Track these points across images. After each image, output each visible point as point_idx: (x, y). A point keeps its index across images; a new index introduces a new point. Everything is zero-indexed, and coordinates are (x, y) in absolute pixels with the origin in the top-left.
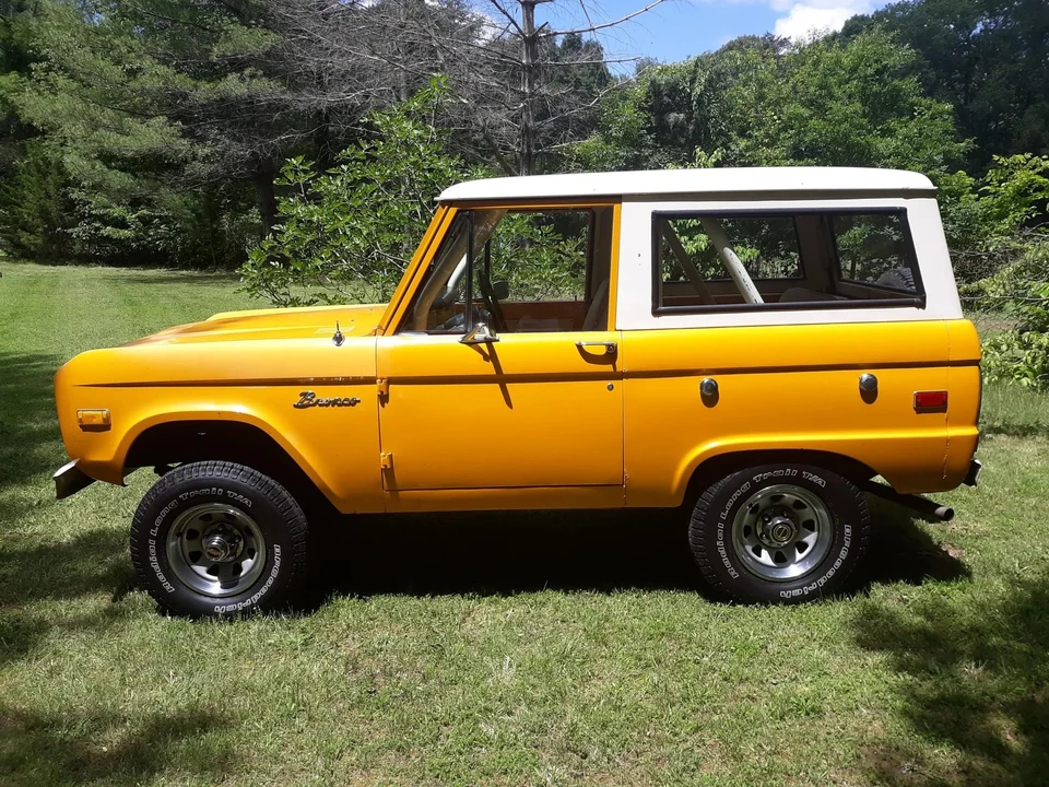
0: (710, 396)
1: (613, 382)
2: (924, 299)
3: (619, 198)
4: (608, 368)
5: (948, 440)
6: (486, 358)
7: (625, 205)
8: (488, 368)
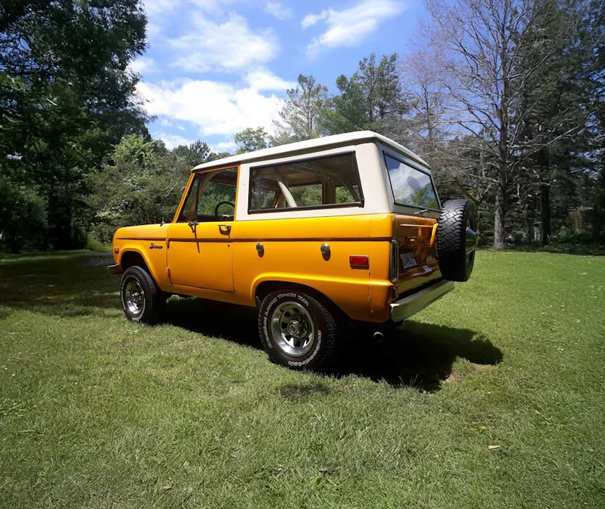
0: (261, 251)
1: (229, 244)
2: (363, 202)
3: (239, 163)
4: (227, 237)
5: (369, 287)
6: (193, 231)
7: (242, 165)
8: (192, 236)
